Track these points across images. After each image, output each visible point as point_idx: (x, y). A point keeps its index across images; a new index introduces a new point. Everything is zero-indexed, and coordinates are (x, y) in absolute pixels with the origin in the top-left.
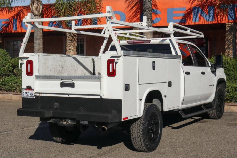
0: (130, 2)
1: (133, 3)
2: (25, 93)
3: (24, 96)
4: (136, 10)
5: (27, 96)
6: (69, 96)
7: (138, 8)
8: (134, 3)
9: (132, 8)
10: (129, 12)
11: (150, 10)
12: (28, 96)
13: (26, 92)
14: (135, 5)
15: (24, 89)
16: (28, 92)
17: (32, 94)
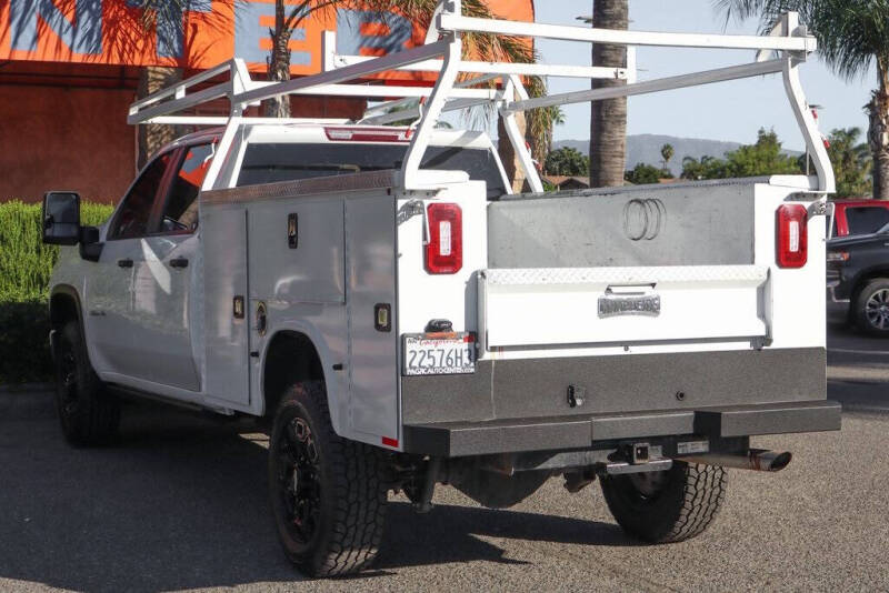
2: (419, 356)
5: (431, 367)
6: (628, 353)
12: (437, 365)
13: (426, 348)
15: (415, 336)
16: (439, 347)
17: (459, 355)
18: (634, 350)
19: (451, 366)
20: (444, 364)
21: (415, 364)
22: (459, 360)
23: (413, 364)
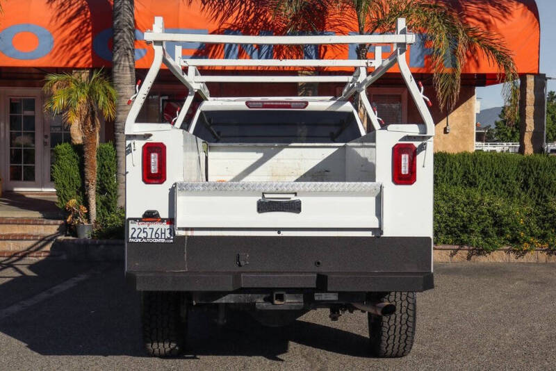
0: (63, 4)
1: (71, 8)
2: (138, 231)
3: (132, 238)
4: (80, 26)
5: (146, 238)
6: (280, 235)
7: (84, 22)
8: (75, 8)
9: (69, 21)
10: (61, 30)
11: (130, 29)
12: (149, 237)
13: (142, 227)
14: (78, 13)
15: (135, 219)
16: (151, 226)
17: (163, 232)
18: (284, 234)
19: (158, 238)
20: (153, 237)
21: (135, 235)
22: (163, 235)
23: (134, 236)
